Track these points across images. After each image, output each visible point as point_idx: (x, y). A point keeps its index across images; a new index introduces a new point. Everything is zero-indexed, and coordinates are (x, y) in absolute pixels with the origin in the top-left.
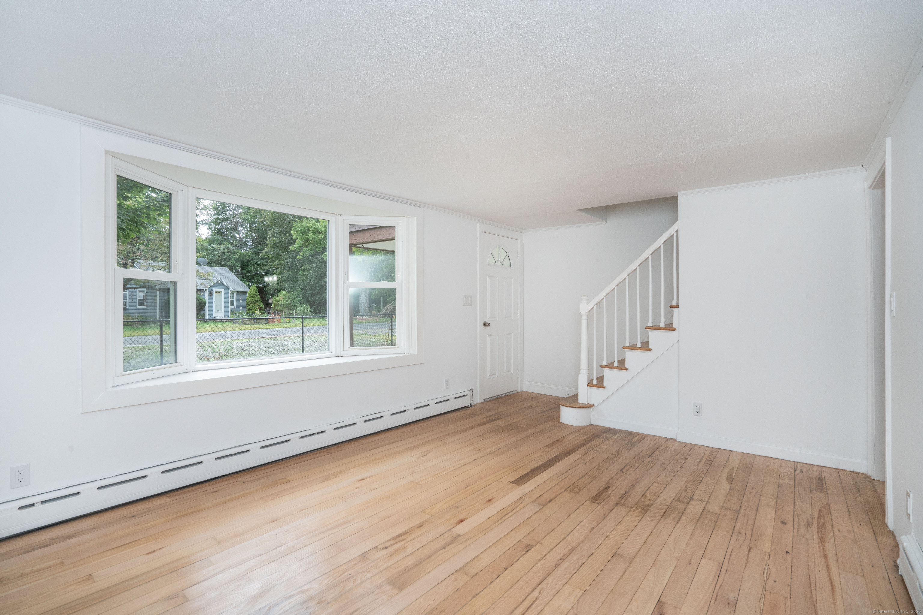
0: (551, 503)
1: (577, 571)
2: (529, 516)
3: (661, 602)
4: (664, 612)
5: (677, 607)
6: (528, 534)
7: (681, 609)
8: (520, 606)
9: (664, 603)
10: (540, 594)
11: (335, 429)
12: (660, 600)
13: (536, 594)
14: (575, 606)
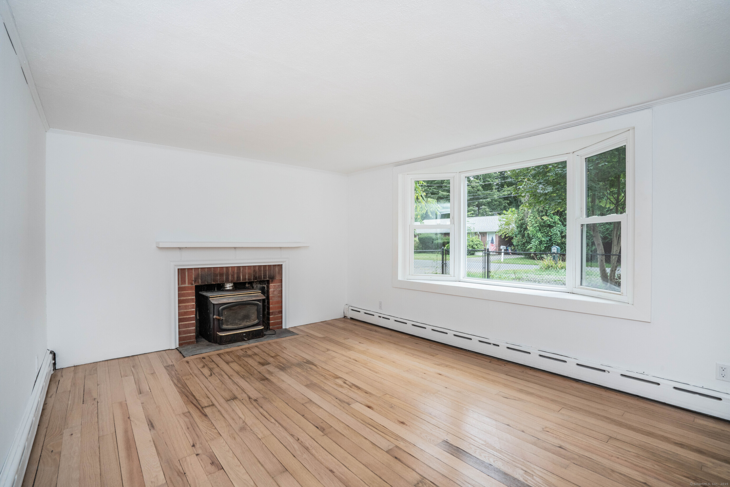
0: (395, 460)
1: (280, 442)
2: (366, 437)
3: (221, 469)
4: (213, 465)
5: (210, 475)
6: (340, 432)
7: (207, 476)
8: (267, 414)
9: (219, 470)
10: (271, 422)
11: (508, 348)
12: (223, 469)
13: (273, 421)
14: (252, 432)
